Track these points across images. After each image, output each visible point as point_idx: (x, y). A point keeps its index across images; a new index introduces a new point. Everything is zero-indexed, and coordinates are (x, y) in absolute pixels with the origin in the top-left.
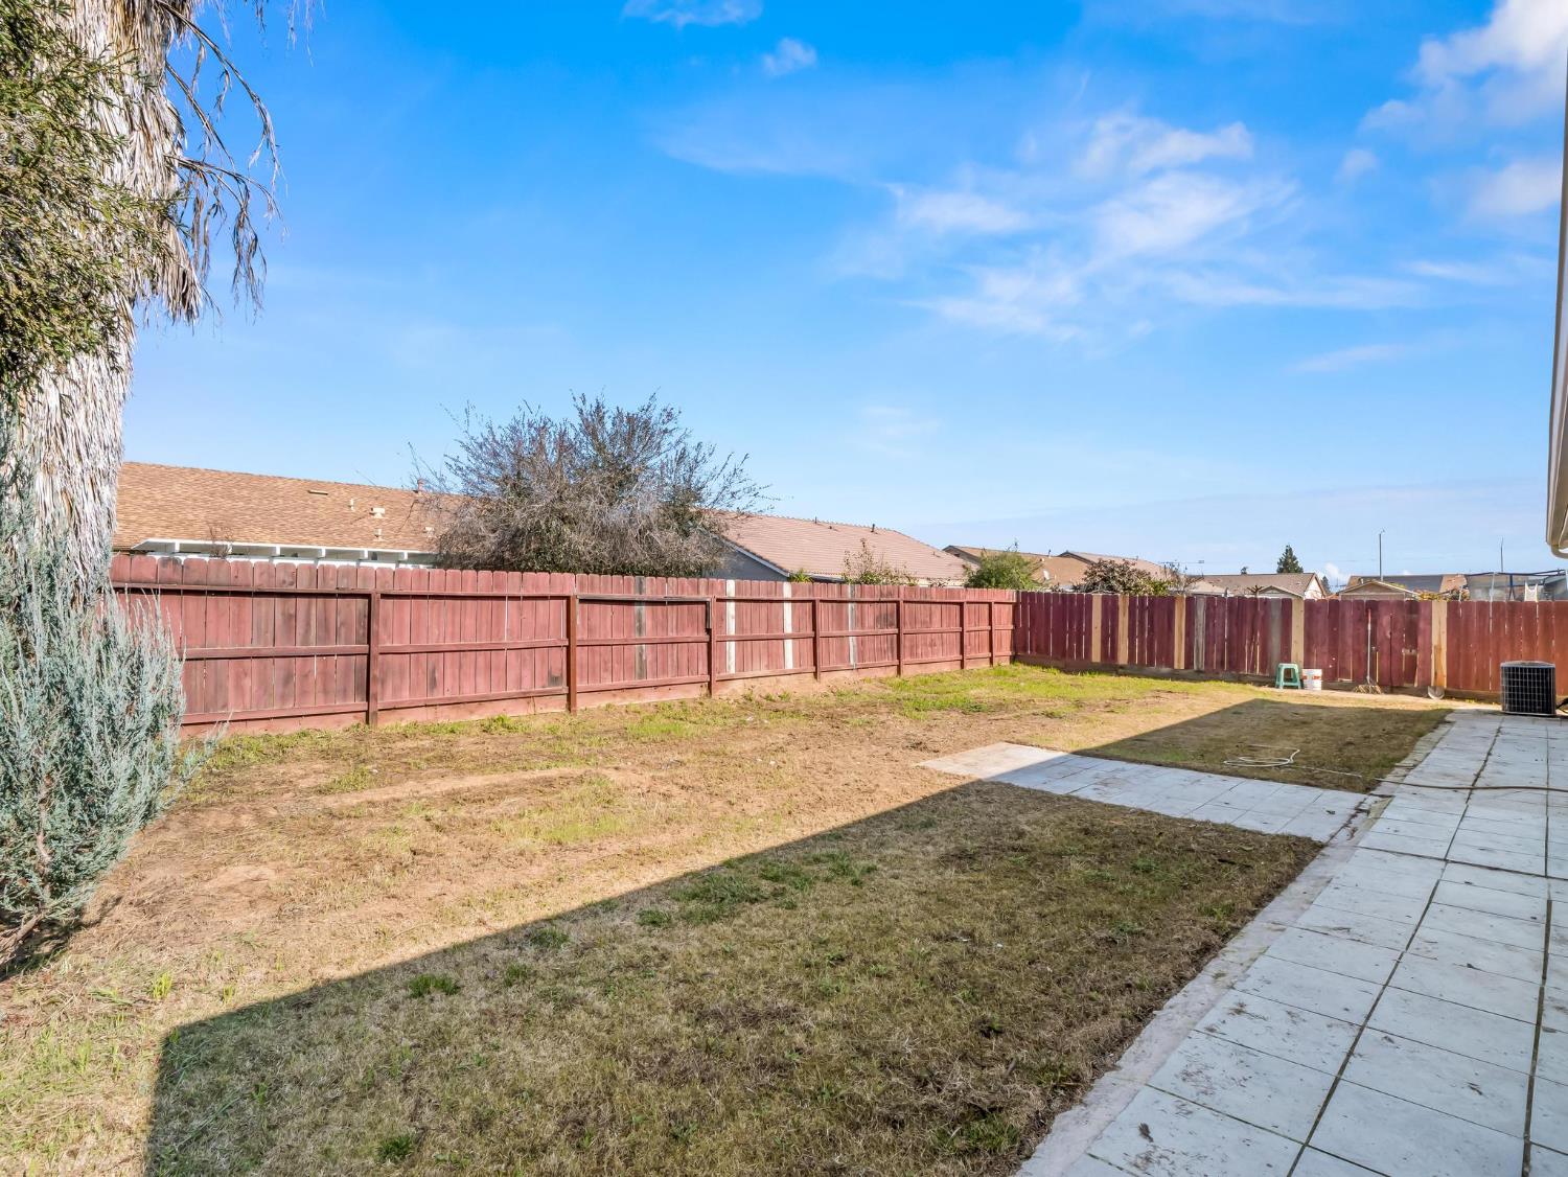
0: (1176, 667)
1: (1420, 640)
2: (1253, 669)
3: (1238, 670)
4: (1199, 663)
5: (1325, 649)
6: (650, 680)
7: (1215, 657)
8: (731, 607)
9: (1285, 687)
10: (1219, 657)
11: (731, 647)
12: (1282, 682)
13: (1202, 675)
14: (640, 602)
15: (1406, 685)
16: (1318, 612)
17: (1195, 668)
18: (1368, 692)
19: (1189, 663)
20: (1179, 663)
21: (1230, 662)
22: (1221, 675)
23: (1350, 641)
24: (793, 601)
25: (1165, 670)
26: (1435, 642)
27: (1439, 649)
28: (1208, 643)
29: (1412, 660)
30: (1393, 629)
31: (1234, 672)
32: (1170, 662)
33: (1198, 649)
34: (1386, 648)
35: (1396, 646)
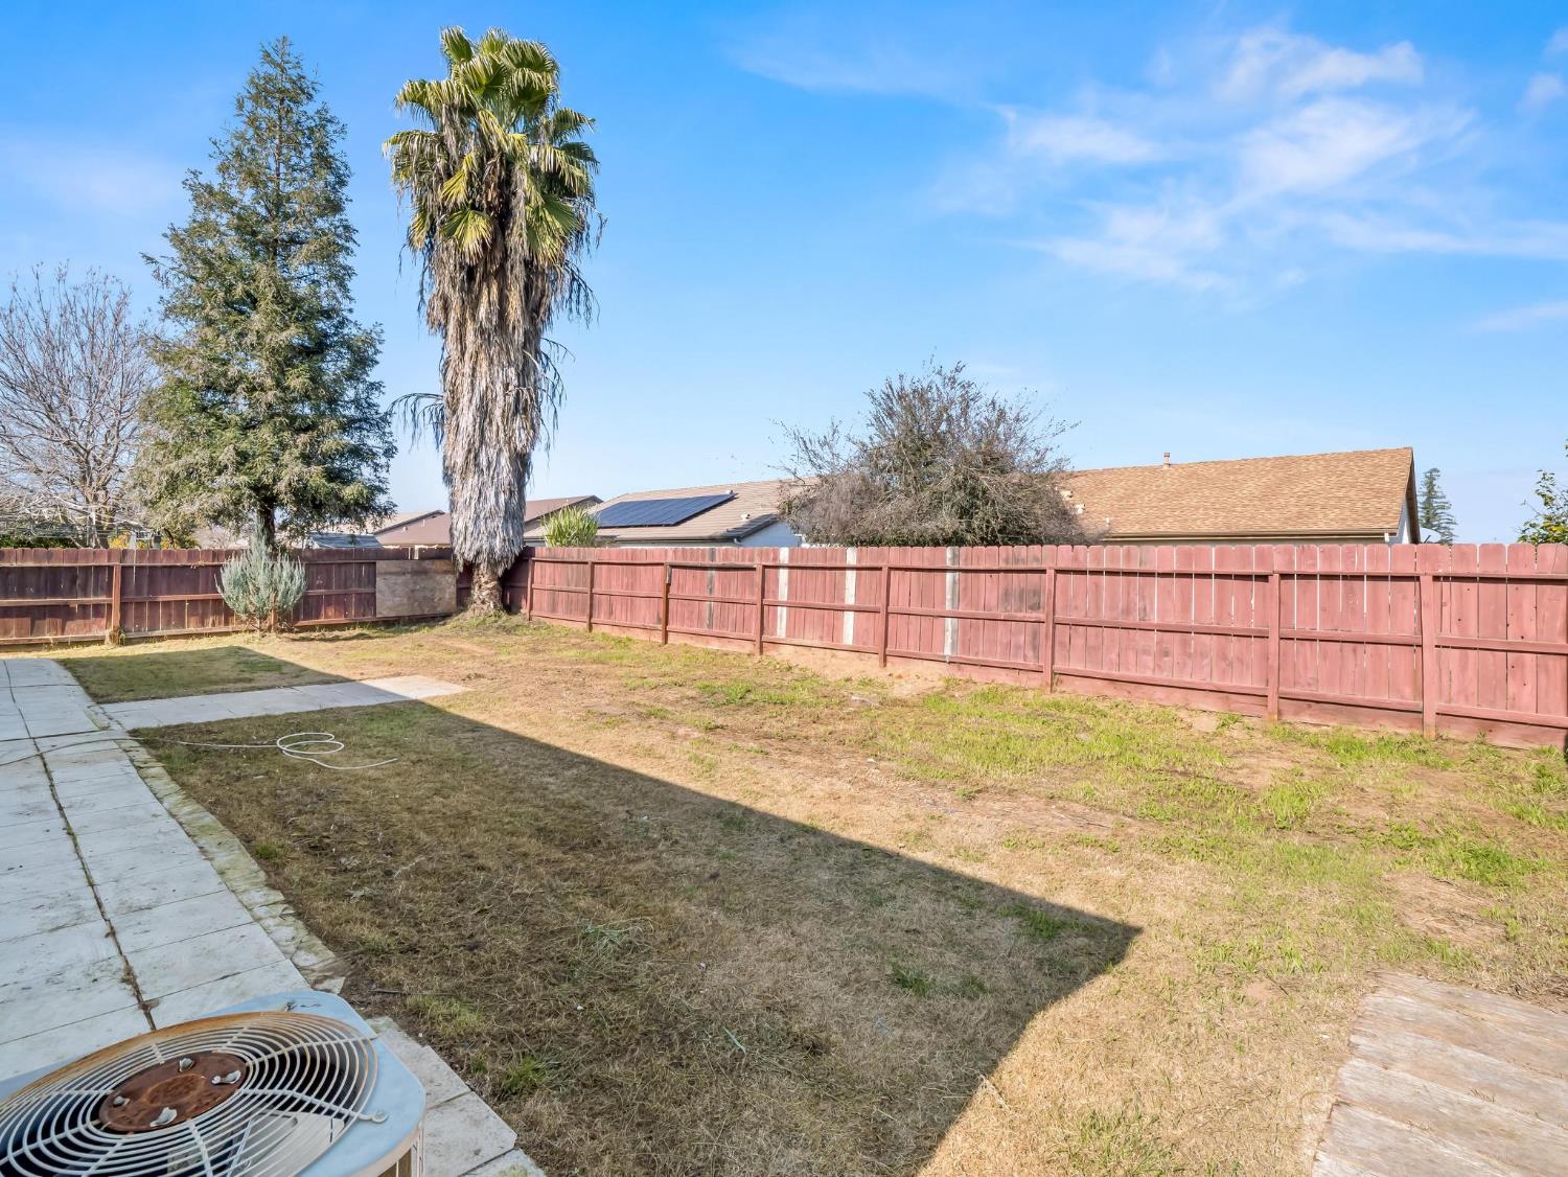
6: (715, 631)
8: (783, 574)
11: (782, 612)
14: (711, 568)
24: (858, 569)
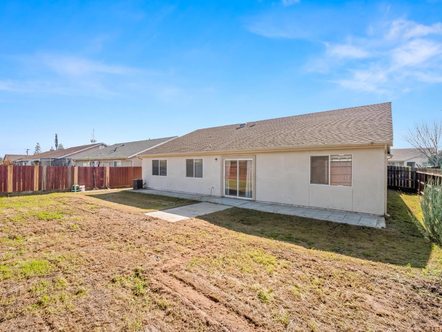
0: (35, 190)
1: (104, 176)
2: (63, 188)
3: (58, 189)
4: (44, 187)
5: (83, 180)
7: (50, 185)
9: (77, 191)
10: (51, 186)
12: (76, 190)
13: (45, 192)
15: (101, 187)
16: (81, 170)
17: (42, 189)
18: (96, 190)
19: (40, 188)
20: (36, 188)
21: (55, 187)
22: (52, 191)
23: (89, 177)
25: (30, 192)
26: (107, 176)
27: (108, 178)
28: (47, 181)
29: (103, 181)
30: (99, 174)
31: (56, 189)
32: (32, 189)
33: (43, 183)
34: (97, 178)
35: (99, 178)
